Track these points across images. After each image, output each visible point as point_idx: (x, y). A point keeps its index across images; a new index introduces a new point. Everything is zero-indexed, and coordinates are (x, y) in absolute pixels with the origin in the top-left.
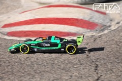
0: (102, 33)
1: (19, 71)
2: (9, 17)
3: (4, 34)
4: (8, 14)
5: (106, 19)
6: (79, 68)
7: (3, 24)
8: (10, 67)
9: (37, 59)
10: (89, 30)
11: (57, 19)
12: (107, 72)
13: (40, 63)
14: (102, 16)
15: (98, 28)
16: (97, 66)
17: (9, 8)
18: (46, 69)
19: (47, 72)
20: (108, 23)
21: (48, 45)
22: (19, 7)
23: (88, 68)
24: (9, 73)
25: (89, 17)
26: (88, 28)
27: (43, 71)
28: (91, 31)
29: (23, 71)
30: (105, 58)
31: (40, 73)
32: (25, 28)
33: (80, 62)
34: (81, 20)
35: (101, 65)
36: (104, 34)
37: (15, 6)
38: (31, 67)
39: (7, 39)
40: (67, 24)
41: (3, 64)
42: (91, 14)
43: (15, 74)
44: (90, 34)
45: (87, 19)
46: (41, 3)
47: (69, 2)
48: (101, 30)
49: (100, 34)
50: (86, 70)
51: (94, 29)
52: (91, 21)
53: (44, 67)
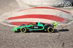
0: (67, 24)
1: (17, 45)
2: (12, 14)
3: (8, 24)
4: (11, 12)
5: (70, 16)
6: (53, 45)
7: (8, 18)
8: (12, 43)
9: (28, 39)
10: (59, 22)
11: (40, 15)
12: (69, 47)
13: (30, 41)
14: (67, 14)
15: (64, 21)
16: (64, 43)
17: (12, 9)
18: (33, 45)
19: (34, 46)
20: (71, 18)
21: (37, 27)
22: (18, 8)
23: (58, 44)
24: (11, 46)
25: (59, 15)
26: (59, 21)
27: (31, 46)
28: (60, 23)
29: (20, 46)
30: (69, 39)
31: (30, 46)
32: (21, 20)
33: (54, 41)
34: (55, 16)
35: (66, 43)
36: (69, 25)
37: (15, 7)
38: (24, 43)
39: (10, 27)
40: (46, 18)
41: (8, 41)
42: (60, 13)
43: (15, 47)
44: (60, 25)
45: (58, 16)
46: (31, 6)
47: (48, 6)
48: (67, 22)
49: (66, 25)
50: (57, 46)
51: (62, 21)
52: (61, 17)
53: (32, 43)
